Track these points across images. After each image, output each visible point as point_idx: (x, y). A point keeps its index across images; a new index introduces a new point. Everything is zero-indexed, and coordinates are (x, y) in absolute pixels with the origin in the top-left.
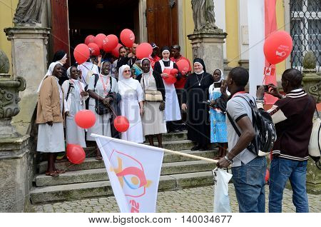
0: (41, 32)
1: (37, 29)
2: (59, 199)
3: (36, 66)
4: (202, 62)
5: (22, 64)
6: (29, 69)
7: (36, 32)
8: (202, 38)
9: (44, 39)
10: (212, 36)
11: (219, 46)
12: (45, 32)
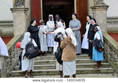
0: (23, 9)
1: (22, 8)
2: (21, 75)
3: (22, 23)
4: (94, 20)
5: (16, 23)
6: (19, 24)
7: (22, 9)
8: (95, 9)
9: (25, 12)
10: (100, 7)
11: (104, 12)
12: (25, 9)
